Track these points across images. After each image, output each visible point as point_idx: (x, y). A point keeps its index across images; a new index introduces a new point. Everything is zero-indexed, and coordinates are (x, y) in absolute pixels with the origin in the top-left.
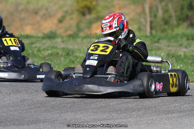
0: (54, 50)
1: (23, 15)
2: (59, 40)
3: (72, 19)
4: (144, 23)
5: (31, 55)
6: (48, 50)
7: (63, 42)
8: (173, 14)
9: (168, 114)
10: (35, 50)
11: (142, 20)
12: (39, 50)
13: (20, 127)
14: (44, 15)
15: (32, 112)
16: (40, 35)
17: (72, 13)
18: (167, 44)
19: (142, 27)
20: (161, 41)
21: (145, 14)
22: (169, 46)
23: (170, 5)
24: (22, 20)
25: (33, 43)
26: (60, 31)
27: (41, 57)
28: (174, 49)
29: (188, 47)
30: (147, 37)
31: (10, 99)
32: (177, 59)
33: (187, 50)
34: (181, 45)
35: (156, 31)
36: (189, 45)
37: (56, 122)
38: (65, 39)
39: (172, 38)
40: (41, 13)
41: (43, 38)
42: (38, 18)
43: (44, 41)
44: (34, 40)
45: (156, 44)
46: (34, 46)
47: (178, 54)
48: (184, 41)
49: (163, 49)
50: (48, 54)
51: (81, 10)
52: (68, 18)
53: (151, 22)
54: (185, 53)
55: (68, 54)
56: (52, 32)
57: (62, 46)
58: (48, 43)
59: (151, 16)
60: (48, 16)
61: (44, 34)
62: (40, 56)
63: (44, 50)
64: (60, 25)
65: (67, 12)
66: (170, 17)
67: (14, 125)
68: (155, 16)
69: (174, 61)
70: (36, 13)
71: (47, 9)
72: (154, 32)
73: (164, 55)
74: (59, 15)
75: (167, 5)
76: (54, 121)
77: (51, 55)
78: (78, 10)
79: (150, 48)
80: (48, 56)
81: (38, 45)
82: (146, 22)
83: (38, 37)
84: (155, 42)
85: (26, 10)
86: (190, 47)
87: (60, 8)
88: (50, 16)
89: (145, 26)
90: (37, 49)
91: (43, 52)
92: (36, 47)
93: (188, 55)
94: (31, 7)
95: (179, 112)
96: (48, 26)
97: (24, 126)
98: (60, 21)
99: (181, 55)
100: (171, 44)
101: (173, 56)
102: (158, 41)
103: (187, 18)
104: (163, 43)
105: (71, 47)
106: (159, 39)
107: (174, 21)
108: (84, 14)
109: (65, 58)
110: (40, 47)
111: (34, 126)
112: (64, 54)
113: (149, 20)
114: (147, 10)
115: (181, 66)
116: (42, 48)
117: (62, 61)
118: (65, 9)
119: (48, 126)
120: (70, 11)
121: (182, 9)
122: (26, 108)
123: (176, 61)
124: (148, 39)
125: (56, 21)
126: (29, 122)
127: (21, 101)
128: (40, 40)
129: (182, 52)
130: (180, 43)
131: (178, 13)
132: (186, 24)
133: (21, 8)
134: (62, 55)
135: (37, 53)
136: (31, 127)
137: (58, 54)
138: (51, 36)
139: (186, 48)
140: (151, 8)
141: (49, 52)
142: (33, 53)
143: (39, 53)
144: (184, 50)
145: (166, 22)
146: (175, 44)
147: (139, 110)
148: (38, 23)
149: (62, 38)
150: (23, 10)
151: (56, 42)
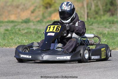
1: (10, 8)
2: (31, 24)
3: (39, 11)
4: (83, 13)
6: (25, 30)
7: (34, 25)
8: (101, 8)
10: (17, 30)
12: (19, 30)
13: (8, 77)
16: (20, 21)
17: (40, 7)
21: (84, 8)
24: (9, 11)
25: (15, 26)
35: (91, 18)
36: (111, 27)
37: (29, 74)
41: (22, 23)
42: (19, 10)
43: (22, 25)
46: (16, 27)
49: (95, 29)
53: (88, 13)
55: (37, 32)
57: (34, 27)
58: (25, 25)
60: (25, 9)
61: (22, 20)
62: (20, 33)
64: (32, 15)
67: (4, 76)
68: (90, 9)
71: (24, 5)
73: (95, 33)
76: (28, 73)
78: (43, 5)
81: (19, 27)
83: (19, 22)
85: (11, 5)
89: (84, 15)
91: (22, 31)
92: (17, 28)
94: (15, 3)
97: (10, 77)
103: (109, 11)
105: (38, 28)
109: (35, 35)
110: (20, 28)
111: (16, 76)
116: (22, 29)
117: (34, 36)
119: (24, 77)
122: (11, 65)
125: (30, 12)
126: (13, 74)
127: (8, 61)
132: (109, 14)
133: (8, 4)
134: (33, 33)
135: (18, 32)
136: (14, 77)
137: (31, 32)
138: (27, 21)
141: (26, 31)
149: (33, 22)
151: (30, 25)
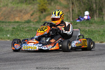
0: (30, 28)
14: (25, 12)
18: (81, 25)
20: (77, 24)
22: (81, 26)
26: (32, 20)
28: (83, 27)
29: (90, 27)
33: (89, 28)
34: (86, 26)
38: (35, 23)
40: (23, 12)
44: (20, 24)
45: (76, 26)
47: (85, 30)
48: (88, 24)
51: (41, 10)
52: (35, 14)
56: (29, 20)
63: (25, 28)
65: (34, 11)
69: (84, 33)
70: (21, 11)
74: (31, 12)
77: (28, 30)
80: (27, 31)
84: (75, 25)
86: (91, 27)
87: (32, 9)
88: (27, 13)
90: (22, 28)
93: (90, 30)
96: (26, 17)
98: (32, 15)
99: (87, 30)
100: (82, 26)
101: (83, 31)
104: (79, 25)
108: (42, 12)
112: (34, 30)
115: (87, 35)
118: (34, 10)
120: (36, 11)
128: (23, 23)
129: (87, 29)
130: (86, 25)
139: (89, 27)
142: (20, 30)
143: (23, 30)
144: (88, 28)
146: (84, 25)
148: (22, 16)
150: (15, 10)
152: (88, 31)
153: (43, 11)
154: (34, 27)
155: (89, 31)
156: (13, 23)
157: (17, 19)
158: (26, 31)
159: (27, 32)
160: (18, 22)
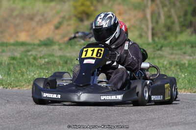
0: (51, 58)
1: (18, 21)
2: (56, 47)
3: (69, 25)
4: (145, 29)
5: (27, 63)
6: (44, 58)
7: (60, 49)
8: (176, 20)
9: (173, 126)
10: (31, 58)
11: (143, 26)
12: (35, 59)
14: (40, 21)
15: (29, 124)
16: (37, 42)
17: (70, 19)
18: (171, 52)
19: (144, 34)
20: (163, 48)
21: (147, 20)
22: (172, 54)
23: (173, 11)
24: (17, 26)
25: (28, 51)
26: (57, 38)
27: (38, 66)
28: (177, 57)
29: (192, 55)
30: (149, 44)
31: (5, 110)
32: (181, 68)
33: (191, 58)
34: (185, 53)
35: (159, 38)
36: (193, 53)
38: (63, 46)
39: (176, 46)
40: (37, 19)
41: (39, 45)
42: (34, 24)
43: (40, 49)
44: (29, 48)
45: (159, 52)
46: (30, 53)
47: (182, 62)
48: (188, 49)
49: (166, 57)
50: (45, 62)
51: (79, 16)
52: (65, 24)
53: (153, 29)
54: (189, 61)
55: (66, 62)
56: (48, 39)
57: (60, 53)
58: (44, 50)
59: (152, 22)
60: (44, 22)
61: (40, 41)
62: (37, 64)
63: (41, 58)
64: (57, 31)
65: (64, 18)
66: (173, 23)
68: (157, 22)
69: (179, 70)
70: (31, 18)
71: (43, 15)
72: (156, 39)
73: (167, 64)
74: (56, 21)
75: (169, 11)
77: (48, 63)
78: (76, 16)
79: (152, 56)
80: (44, 64)
81: (34, 53)
82: (148, 28)
83: (34, 45)
84: (158, 50)
85: (21, 16)
86: (195, 55)
87: (57, 13)
88: (46, 22)
89: (146, 33)
90: (32, 57)
91: (39, 60)
92: (32, 55)
93: (193, 63)
94: (26, 12)
95: (185, 124)
96: (45, 32)
98: (57, 28)
99: (185, 64)
100: (174, 52)
101: (177, 65)
102: (160, 49)
103: (191, 24)
104: (166, 51)
105: (68, 55)
106: (162, 47)
107: (177, 27)
108: (81, 20)
109: (63, 66)
110: (37, 55)
112: (61, 62)
113: (150, 26)
114: (149, 16)
115: (186, 75)
116: (39, 56)
117: (60, 69)
118: (62, 14)
120: (67, 17)
121: (186, 14)
123: (181, 69)
124: (150, 46)
125: (52, 27)
127: (17, 113)
128: (36, 47)
129: (185, 60)
130: (183, 51)
131: (182, 20)
132: (189, 31)
133: (15, 13)
134: (59, 63)
135: (33, 62)
137: (55, 62)
138: (48, 43)
139: (191, 56)
140: (152, 13)
141: (46, 60)
142: (29, 62)
143: (35, 62)
144: (188, 58)
145: (169, 29)
146: (179, 52)
147: (142, 122)
148: (34, 29)
149: (59, 45)
150: (17, 16)
151: (53, 50)
152: (187, 65)
153: (84, 17)
154: (60, 57)
155: (190, 65)
156: (13, 47)
157: (23, 37)
158: (41, 66)
159: (43, 66)
160: (23, 44)
